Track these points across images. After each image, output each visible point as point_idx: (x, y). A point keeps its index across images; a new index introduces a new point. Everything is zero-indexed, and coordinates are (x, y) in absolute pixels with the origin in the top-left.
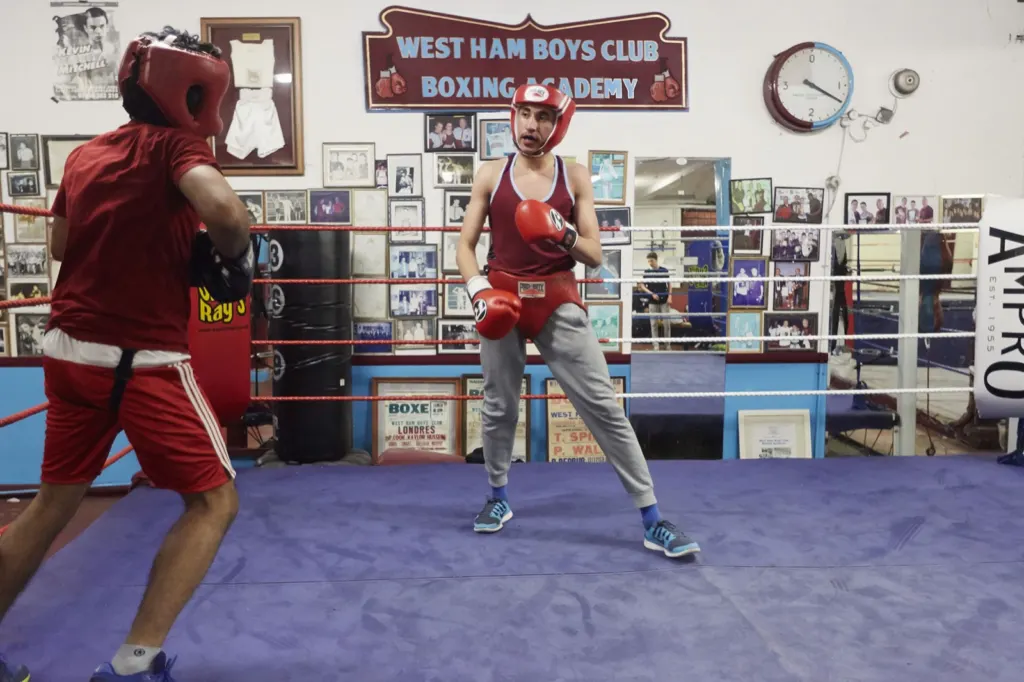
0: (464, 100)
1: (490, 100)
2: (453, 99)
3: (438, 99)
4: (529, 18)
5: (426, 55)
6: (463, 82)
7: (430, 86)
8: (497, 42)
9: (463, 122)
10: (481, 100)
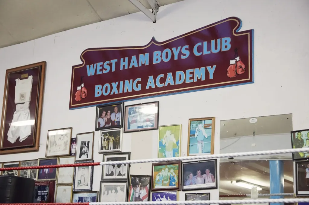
0: (115, 96)
1: (128, 94)
2: (109, 96)
3: (102, 97)
4: (153, 39)
5: (99, 73)
6: (115, 85)
7: (99, 90)
8: (134, 58)
9: (116, 109)
10: (124, 94)
